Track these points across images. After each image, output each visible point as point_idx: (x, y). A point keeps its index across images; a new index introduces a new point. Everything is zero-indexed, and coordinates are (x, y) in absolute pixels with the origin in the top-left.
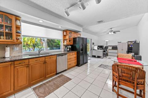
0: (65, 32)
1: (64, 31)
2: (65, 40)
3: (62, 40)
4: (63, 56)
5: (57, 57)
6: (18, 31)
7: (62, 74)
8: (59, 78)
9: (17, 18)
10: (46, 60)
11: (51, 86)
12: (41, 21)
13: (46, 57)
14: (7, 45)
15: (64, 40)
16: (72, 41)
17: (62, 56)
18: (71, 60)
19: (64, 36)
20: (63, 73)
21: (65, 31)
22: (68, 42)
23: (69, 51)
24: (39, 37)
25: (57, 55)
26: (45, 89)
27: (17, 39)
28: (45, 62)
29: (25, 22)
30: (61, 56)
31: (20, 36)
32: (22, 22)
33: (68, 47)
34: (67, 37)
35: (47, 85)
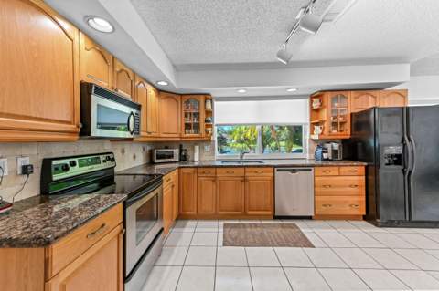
0: (315, 100)
1: (312, 97)
2: (317, 124)
3: (306, 124)
4: (297, 173)
5: (277, 173)
6: (210, 119)
7: (294, 224)
8: (280, 229)
9: (207, 97)
10: (247, 174)
11: (254, 235)
12: (242, 91)
13: (247, 169)
14: (196, 143)
15: (313, 125)
16: (348, 126)
17: (294, 171)
18: (330, 189)
19: (315, 112)
20: (298, 223)
21: (315, 97)
22: (326, 132)
23: (327, 160)
24: (244, 124)
25: (275, 167)
26: (240, 234)
27: (207, 132)
28: (245, 180)
29: (220, 99)
30: (290, 173)
31: (211, 126)
32: (217, 101)
33: (328, 146)
34: (324, 115)
35: (248, 230)
